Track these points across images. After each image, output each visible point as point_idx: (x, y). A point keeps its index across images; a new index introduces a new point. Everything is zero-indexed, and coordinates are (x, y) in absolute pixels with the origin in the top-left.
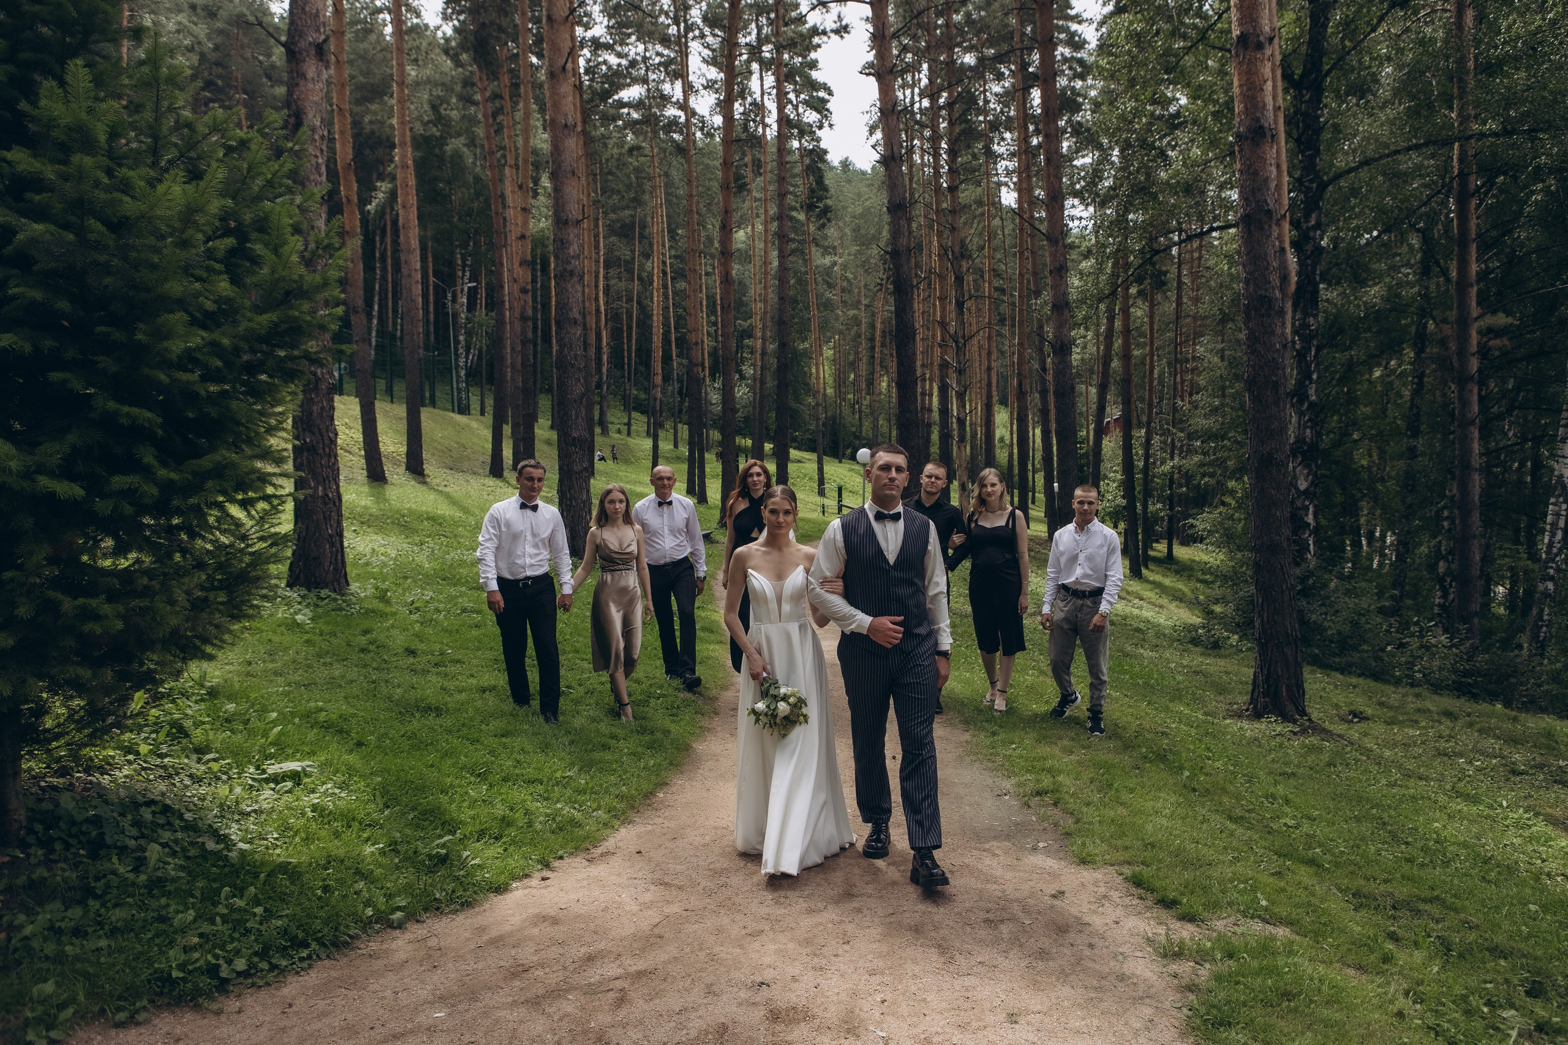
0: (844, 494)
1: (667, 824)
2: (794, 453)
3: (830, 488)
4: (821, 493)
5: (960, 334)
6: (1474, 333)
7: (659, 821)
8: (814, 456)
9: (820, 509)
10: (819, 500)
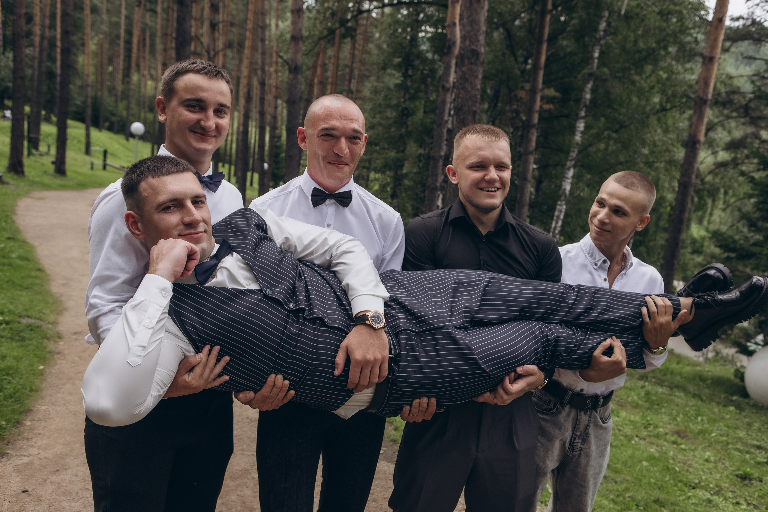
0: (108, 156)
1: (43, 454)
2: (70, 122)
3: (95, 149)
4: (88, 152)
5: (211, 47)
6: (538, 98)
7: (34, 451)
8: (82, 126)
9: (89, 166)
10: (87, 158)
